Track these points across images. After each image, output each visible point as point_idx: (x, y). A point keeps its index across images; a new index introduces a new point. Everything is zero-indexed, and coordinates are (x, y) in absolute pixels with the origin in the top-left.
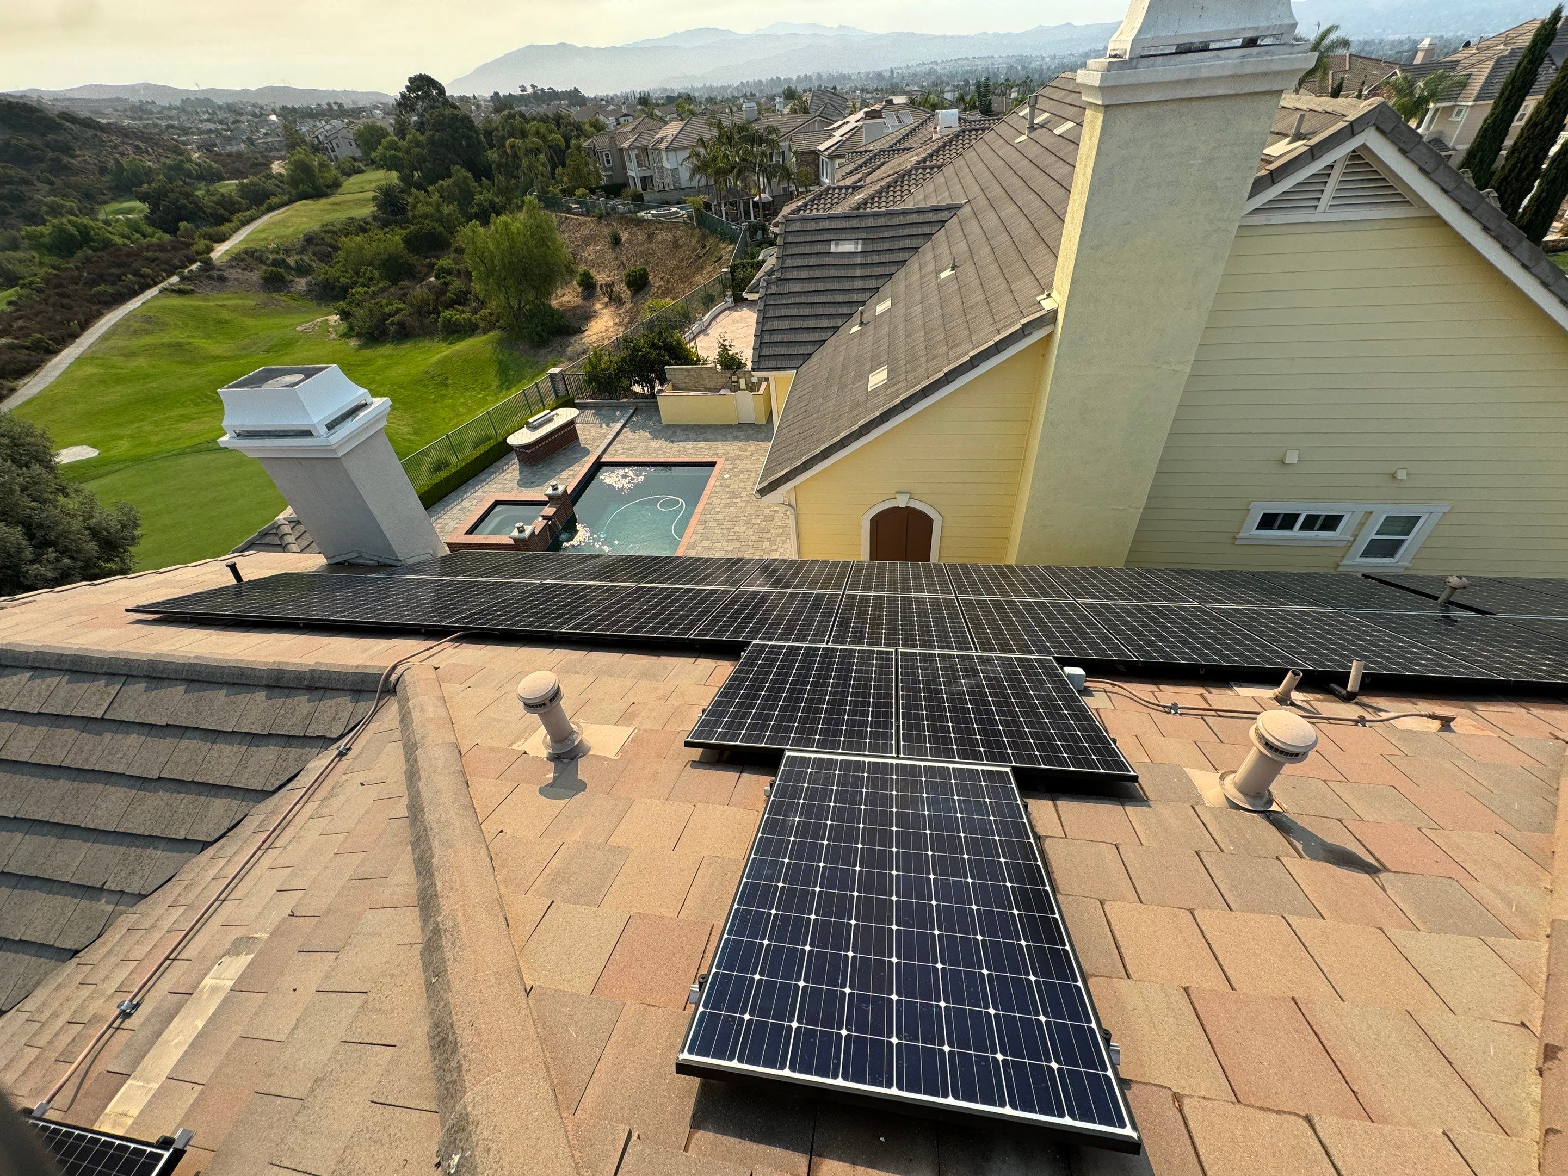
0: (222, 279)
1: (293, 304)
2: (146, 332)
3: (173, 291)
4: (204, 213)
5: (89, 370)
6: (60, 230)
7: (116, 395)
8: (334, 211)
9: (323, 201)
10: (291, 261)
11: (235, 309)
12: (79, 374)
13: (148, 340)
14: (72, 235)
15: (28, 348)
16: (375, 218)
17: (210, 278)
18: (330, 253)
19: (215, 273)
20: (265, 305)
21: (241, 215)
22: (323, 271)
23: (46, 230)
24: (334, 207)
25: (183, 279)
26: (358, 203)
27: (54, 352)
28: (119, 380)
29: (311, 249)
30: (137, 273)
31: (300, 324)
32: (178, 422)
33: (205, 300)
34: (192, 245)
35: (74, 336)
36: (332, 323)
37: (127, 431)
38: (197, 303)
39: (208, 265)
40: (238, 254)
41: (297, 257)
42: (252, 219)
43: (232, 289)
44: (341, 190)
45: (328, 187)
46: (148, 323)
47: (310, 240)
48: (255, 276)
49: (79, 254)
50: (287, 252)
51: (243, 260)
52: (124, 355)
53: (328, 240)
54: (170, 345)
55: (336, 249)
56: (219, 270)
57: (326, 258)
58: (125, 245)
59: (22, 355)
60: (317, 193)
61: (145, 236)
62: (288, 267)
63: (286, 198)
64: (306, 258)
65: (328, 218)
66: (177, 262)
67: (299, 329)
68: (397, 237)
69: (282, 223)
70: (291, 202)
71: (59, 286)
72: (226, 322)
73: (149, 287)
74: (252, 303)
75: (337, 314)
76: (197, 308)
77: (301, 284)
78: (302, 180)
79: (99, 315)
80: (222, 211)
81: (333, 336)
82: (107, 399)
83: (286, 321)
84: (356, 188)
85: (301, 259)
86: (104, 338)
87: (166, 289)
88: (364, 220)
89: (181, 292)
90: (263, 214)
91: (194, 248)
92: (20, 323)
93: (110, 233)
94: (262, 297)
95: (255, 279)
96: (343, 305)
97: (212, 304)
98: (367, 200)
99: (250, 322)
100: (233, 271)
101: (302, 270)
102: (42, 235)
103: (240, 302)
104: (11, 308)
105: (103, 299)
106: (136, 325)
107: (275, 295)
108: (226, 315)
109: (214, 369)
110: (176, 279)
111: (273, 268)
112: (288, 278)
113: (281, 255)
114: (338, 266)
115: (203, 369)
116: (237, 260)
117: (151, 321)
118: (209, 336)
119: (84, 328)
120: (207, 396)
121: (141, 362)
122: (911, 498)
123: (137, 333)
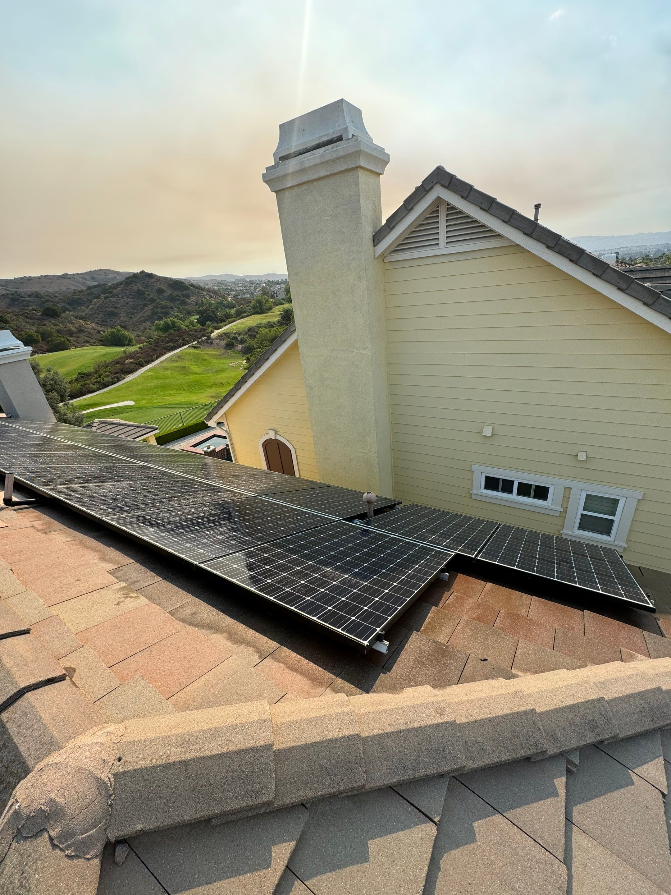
0: (212, 343)
1: (234, 355)
2: (177, 361)
3: (193, 347)
4: (217, 318)
5: (150, 373)
6: (166, 323)
7: (153, 384)
8: (265, 319)
9: (262, 315)
10: (239, 338)
11: (211, 355)
12: (146, 375)
13: (176, 364)
14: (169, 325)
15: (136, 364)
16: (279, 322)
17: (207, 342)
18: (255, 335)
19: (210, 341)
20: (223, 354)
21: (229, 320)
22: (250, 342)
23: (162, 322)
24: (265, 317)
25: (198, 342)
26: (274, 316)
27: (142, 366)
28: (158, 378)
29: (250, 333)
30: (183, 340)
31: (231, 363)
32: (168, 396)
33: (202, 351)
34: (206, 330)
35: (153, 361)
36: (243, 363)
37: (147, 397)
38: (198, 352)
39: (209, 338)
40: (221, 334)
41: (242, 336)
42: (234, 321)
43: (214, 347)
44: (271, 311)
45: (267, 310)
46: (179, 358)
47: (250, 330)
48: (223, 343)
49: (169, 332)
50: (239, 334)
51: (222, 336)
52: (164, 369)
53: (256, 330)
54: (182, 367)
55: (258, 333)
56: (212, 340)
57: (252, 337)
58: (185, 329)
59: (132, 366)
60: (262, 312)
61: (193, 326)
62: (238, 340)
63: (249, 314)
64: (245, 337)
65: (261, 321)
66: (199, 336)
67: (230, 365)
68: (282, 330)
69: (242, 323)
70: (251, 315)
71: (158, 343)
72: (206, 360)
73: (186, 345)
74: (218, 353)
75: (245, 360)
76: (198, 354)
77: (240, 347)
78: (257, 307)
79: (165, 353)
80: (225, 318)
81: (241, 368)
82: (150, 385)
83: (227, 361)
84: (277, 310)
85: (243, 337)
86: (161, 362)
87: (190, 346)
88: (274, 323)
89: (195, 347)
90: (239, 320)
91: (207, 331)
92: (139, 355)
93: (182, 325)
94: (223, 351)
95: (223, 344)
96: (249, 356)
97: (203, 353)
98: (278, 315)
99: (214, 361)
100: (217, 341)
101: (242, 342)
102: (160, 324)
103: (214, 353)
104: (140, 349)
105: (168, 348)
106: (174, 358)
107: (228, 351)
108: (207, 357)
109: (192, 378)
110: (196, 342)
111: (231, 340)
112: (236, 344)
113: (237, 335)
114: (255, 340)
115: (188, 377)
116: (220, 337)
117: (179, 357)
118: (197, 365)
119: (157, 358)
120: (183, 387)
121: (169, 372)
122: (276, 433)
123: (173, 361)
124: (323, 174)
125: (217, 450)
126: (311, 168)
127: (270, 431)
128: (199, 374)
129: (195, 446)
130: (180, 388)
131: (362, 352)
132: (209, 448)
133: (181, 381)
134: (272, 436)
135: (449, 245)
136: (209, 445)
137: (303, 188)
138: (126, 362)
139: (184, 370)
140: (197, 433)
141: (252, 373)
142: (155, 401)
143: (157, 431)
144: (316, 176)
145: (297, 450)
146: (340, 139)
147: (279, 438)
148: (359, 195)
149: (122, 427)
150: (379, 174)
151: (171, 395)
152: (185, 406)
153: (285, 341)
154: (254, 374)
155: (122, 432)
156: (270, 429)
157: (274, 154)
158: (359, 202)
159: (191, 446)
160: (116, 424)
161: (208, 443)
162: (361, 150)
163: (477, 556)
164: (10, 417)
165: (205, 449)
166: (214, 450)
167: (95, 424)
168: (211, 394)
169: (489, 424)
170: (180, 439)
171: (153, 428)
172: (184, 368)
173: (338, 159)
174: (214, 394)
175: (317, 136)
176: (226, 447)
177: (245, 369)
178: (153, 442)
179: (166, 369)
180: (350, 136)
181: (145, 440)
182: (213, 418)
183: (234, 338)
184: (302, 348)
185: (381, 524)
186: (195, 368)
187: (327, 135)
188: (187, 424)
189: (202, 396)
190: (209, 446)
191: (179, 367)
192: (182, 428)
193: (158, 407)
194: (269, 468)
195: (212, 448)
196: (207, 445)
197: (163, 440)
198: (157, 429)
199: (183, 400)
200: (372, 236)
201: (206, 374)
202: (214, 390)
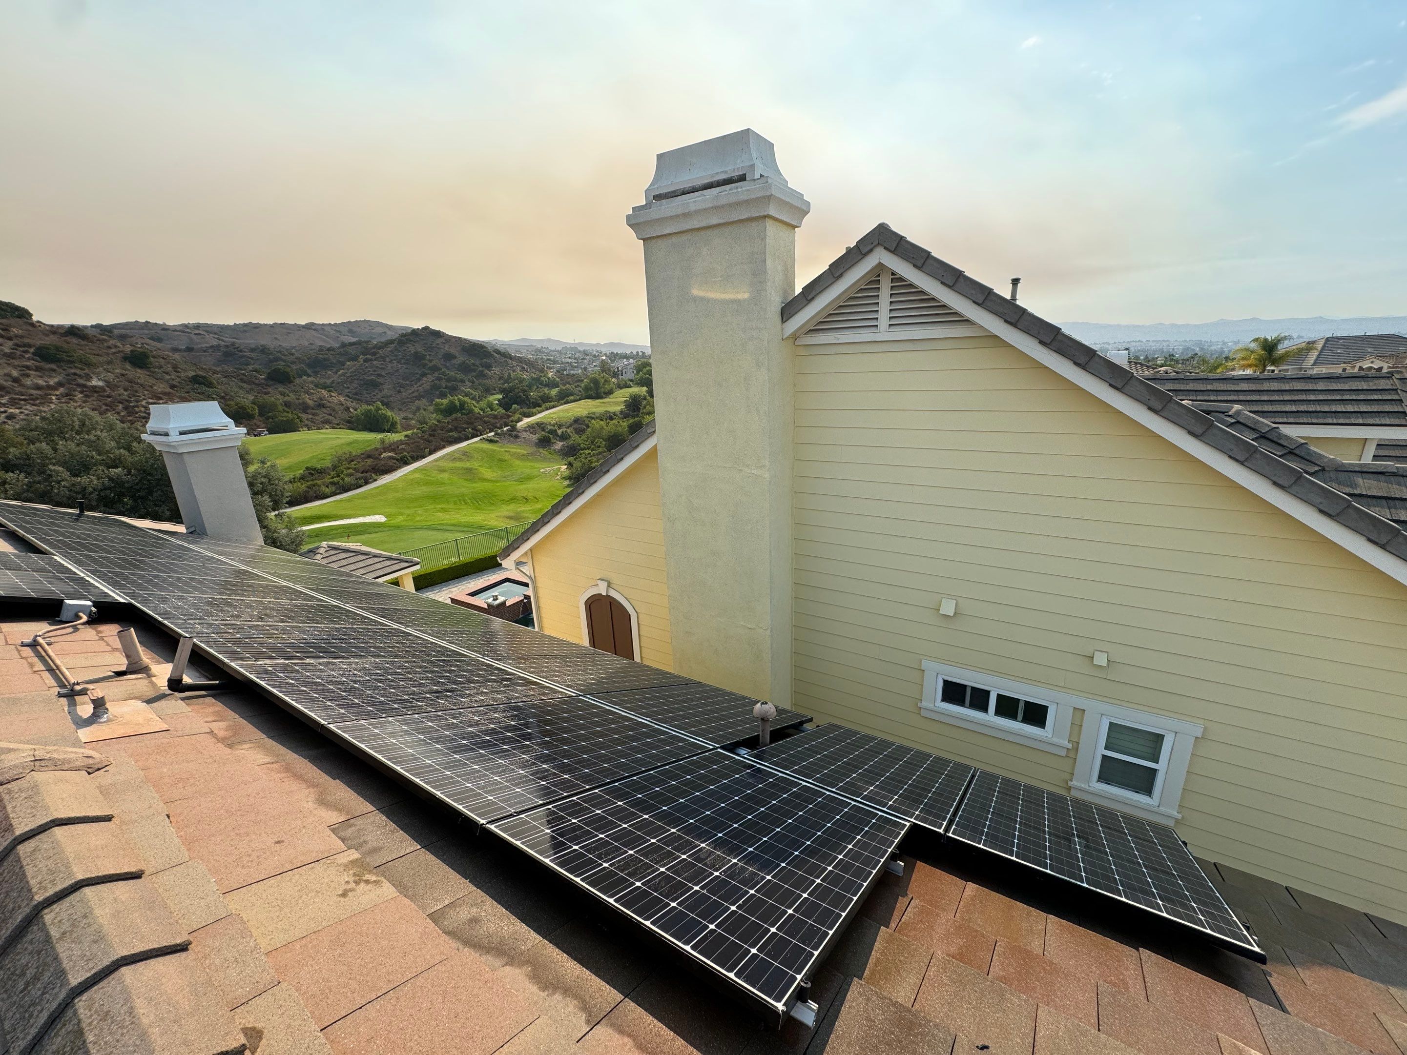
0: (517, 437)
1: (549, 456)
2: (460, 460)
3: (487, 440)
4: (529, 401)
5: (417, 475)
6: (452, 403)
7: (417, 492)
8: (601, 406)
9: (598, 401)
10: (559, 432)
11: (513, 454)
12: (411, 477)
13: (459, 464)
14: (456, 406)
15: (397, 460)
16: (622, 412)
17: (510, 435)
18: (584, 429)
19: (514, 433)
20: (532, 454)
21: (547, 405)
22: (575, 439)
23: (445, 401)
24: (602, 405)
25: (496, 434)
26: (616, 403)
27: (406, 463)
28: (427, 483)
29: (576, 426)
30: (475, 429)
31: (543, 468)
33: (501, 447)
34: (511, 416)
35: (424, 457)
36: (562, 470)
37: (408, 512)
38: (495, 448)
39: (514, 428)
40: (533, 424)
41: (565, 430)
42: (554, 407)
43: (520, 443)
44: (612, 396)
45: (605, 393)
46: (464, 455)
47: (577, 420)
48: (535, 438)
49: (454, 416)
50: (560, 426)
51: (534, 428)
52: (438, 470)
53: (587, 422)
54: (466, 469)
55: (588, 427)
56: (518, 432)
57: (580, 432)
58: (479, 413)
59: (391, 463)
60: (598, 396)
61: (492, 410)
62: (557, 435)
63: (578, 397)
64: (568, 431)
65: (594, 410)
66: (498, 425)
67: (542, 470)
68: (625, 424)
69: (567, 411)
70: (580, 399)
71: (434, 430)
72: (505, 461)
73: (477, 436)
74: (525, 452)
75: (566, 465)
76: (494, 451)
77: (559, 445)
78: (591, 388)
79: (444, 447)
80: (540, 401)
81: (558, 477)
82: (413, 493)
83: (537, 465)
84: (621, 395)
85: (566, 431)
86: (437, 460)
87: (484, 439)
88: (615, 414)
89: (491, 441)
90: (562, 405)
91: (511, 419)
92: (403, 446)
93: (475, 407)
94: (533, 450)
96: (571, 459)
97: (503, 450)
98: (621, 402)
99: (517, 462)
100: (525, 433)
101: (564, 437)
102: (442, 404)
103: (518, 451)
104: (406, 439)
106: (456, 455)
107: (541, 450)
108: (507, 457)
109: (479, 486)
110: (493, 434)
111: (547, 434)
112: (553, 441)
113: (556, 428)
114: (584, 437)
115: (474, 485)
116: (531, 428)
117: (466, 455)
118: (490, 467)
119: (430, 453)
120: (464, 501)
121: (445, 476)
122: (609, 586)
123: (454, 460)
124: (715, 221)
125: (508, 604)
126: (698, 212)
127: (599, 582)
128: (492, 481)
129: (473, 594)
130: (460, 500)
131: (755, 472)
132: (496, 598)
133: (464, 489)
134: (602, 589)
135: (893, 329)
136: (497, 594)
137: (684, 238)
138: (382, 456)
139: (470, 474)
140: (480, 574)
141: (580, 491)
142: (418, 518)
143: (418, 567)
144: (704, 224)
145: (641, 616)
146: (742, 178)
147: (613, 594)
148: (765, 253)
149: (363, 557)
150: (794, 227)
151: (444, 510)
152: (465, 529)
153: (637, 446)
154: (583, 492)
155: (361, 564)
156: (600, 579)
157: (646, 191)
158: (765, 261)
159: (468, 595)
160: (354, 552)
161: (495, 592)
162: (772, 195)
163: (947, 830)
164: (191, 533)
165: (490, 600)
166: (504, 603)
167: (322, 550)
168: (506, 513)
169: (952, 597)
170: (450, 582)
171: (412, 562)
172: (469, 470)
173: (738, 204)
174: (511, 514)
175: (710, 172)
176: (523, 600)
177: (564, 478)
178: (409, 586)
179: (442, 470)
180: (758, 176)
181: (396, 583)
182: (512, 555)
183: (551, 432)
184: (665, 460)
185: (784, 759)
186: (488, 473)
187: (726, 172)
188: (464, 559)
189: (493, 515)
190: (496, 596)
191: (463, 468)
192: (457, 564)
193: (421, 528)
194: (593, 642)
195: (501, 599)
196: (493, 594)
197: (423, 582)
198: (418, 564)
199: (463, 519)
200: (780, 308)
201: (503, 481)
202: (512, 507)
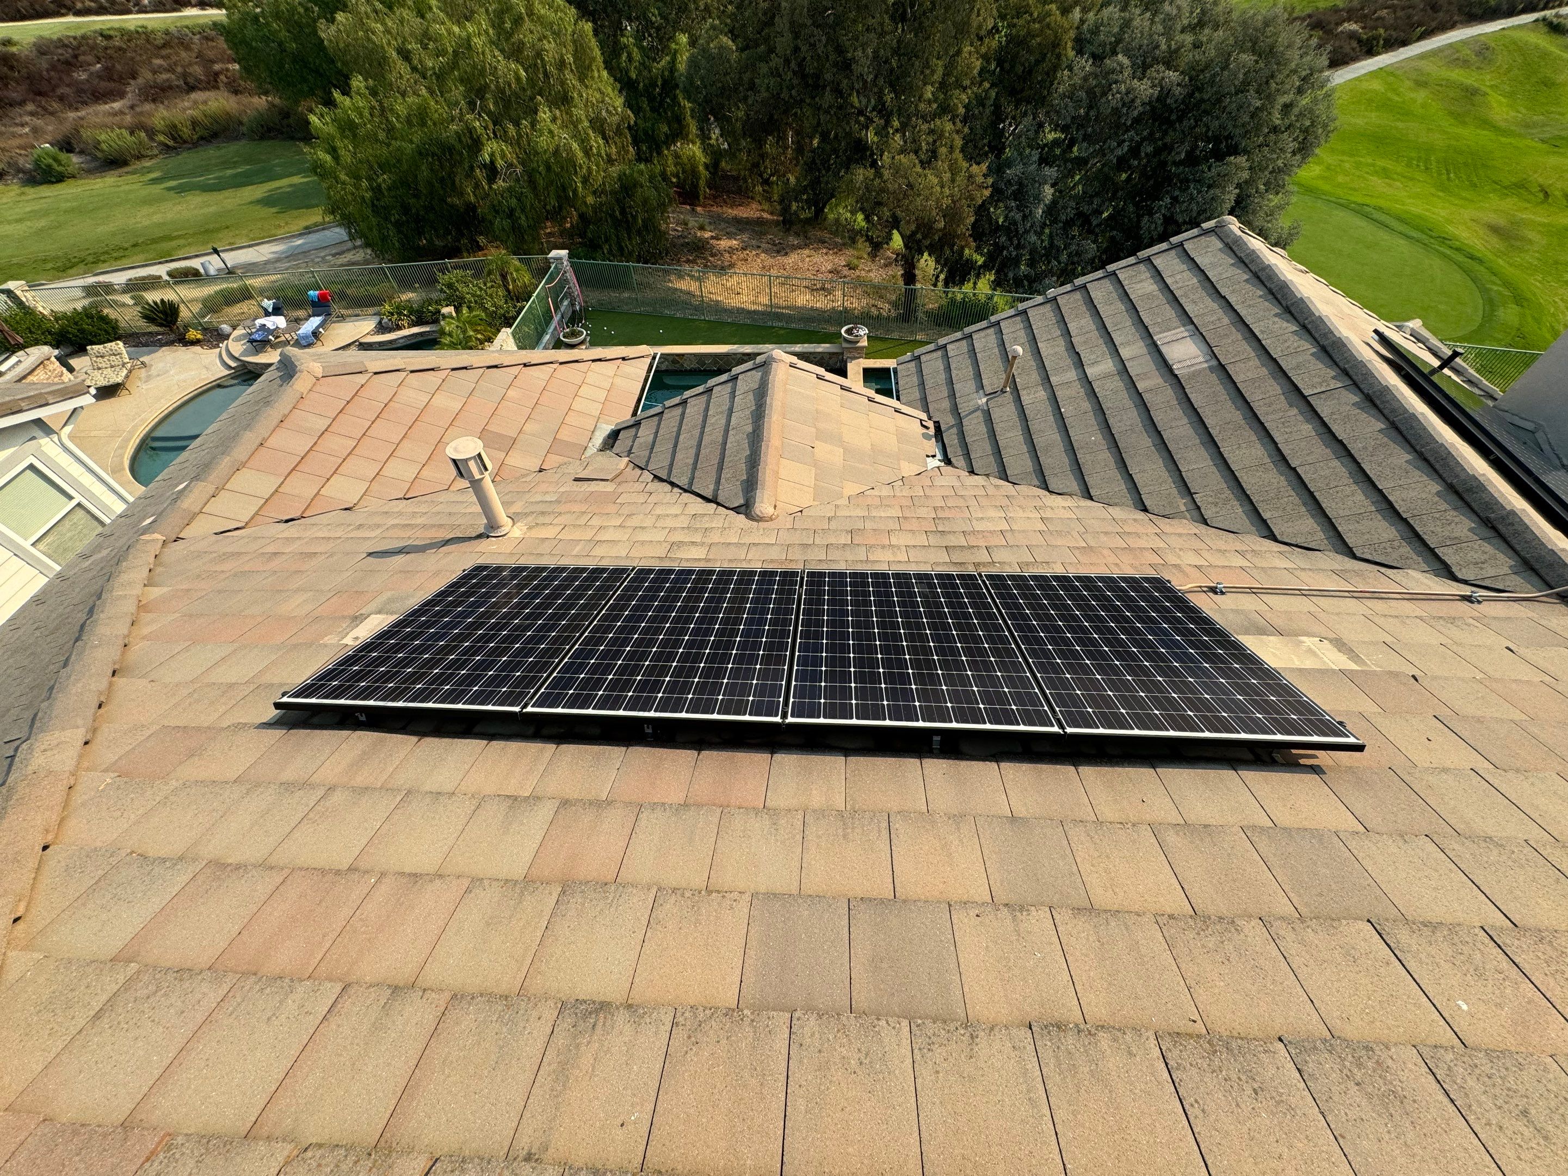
3: (1550, 25)
28: (1384, 106)
46: (1479, 54)
52: (1417, 82)
54: (1466, 89)
72: (1552, 86)
73: (1533, 10)
87: (1545, 20)
89: (1555, 29)
92: (1384, 12)
105: (1475, 10)
106: (1466, 52)
109: (1471, 136)
115: (1460, 130)
118: (1511, 95)
120: (1427, 161)
123: (1454, 62)
138: (1340, 29)
139: (1465, 103)
151: (1385, 173)
168: (1493, 218)
172: (1471, 94)
174: (1502, 222)
179: (1421, 84)
189: (1467, 213)
193: (1345, 206)
199: (1415, 207)
201: (1520, 135)
202: (1510, 204)
